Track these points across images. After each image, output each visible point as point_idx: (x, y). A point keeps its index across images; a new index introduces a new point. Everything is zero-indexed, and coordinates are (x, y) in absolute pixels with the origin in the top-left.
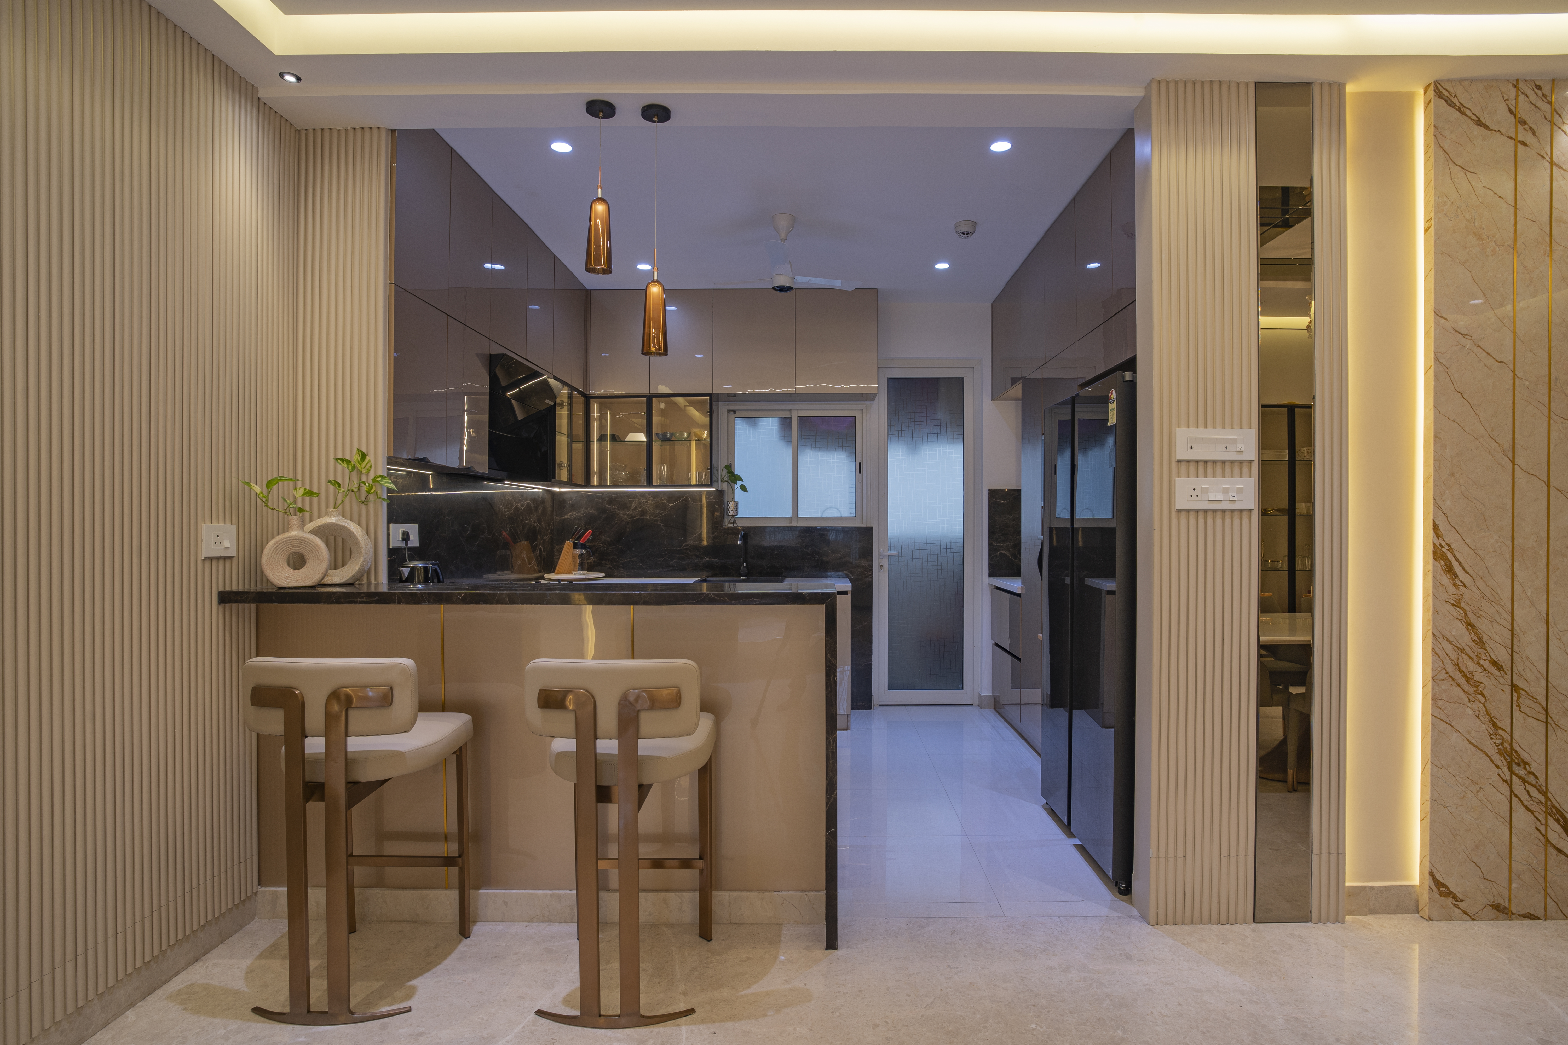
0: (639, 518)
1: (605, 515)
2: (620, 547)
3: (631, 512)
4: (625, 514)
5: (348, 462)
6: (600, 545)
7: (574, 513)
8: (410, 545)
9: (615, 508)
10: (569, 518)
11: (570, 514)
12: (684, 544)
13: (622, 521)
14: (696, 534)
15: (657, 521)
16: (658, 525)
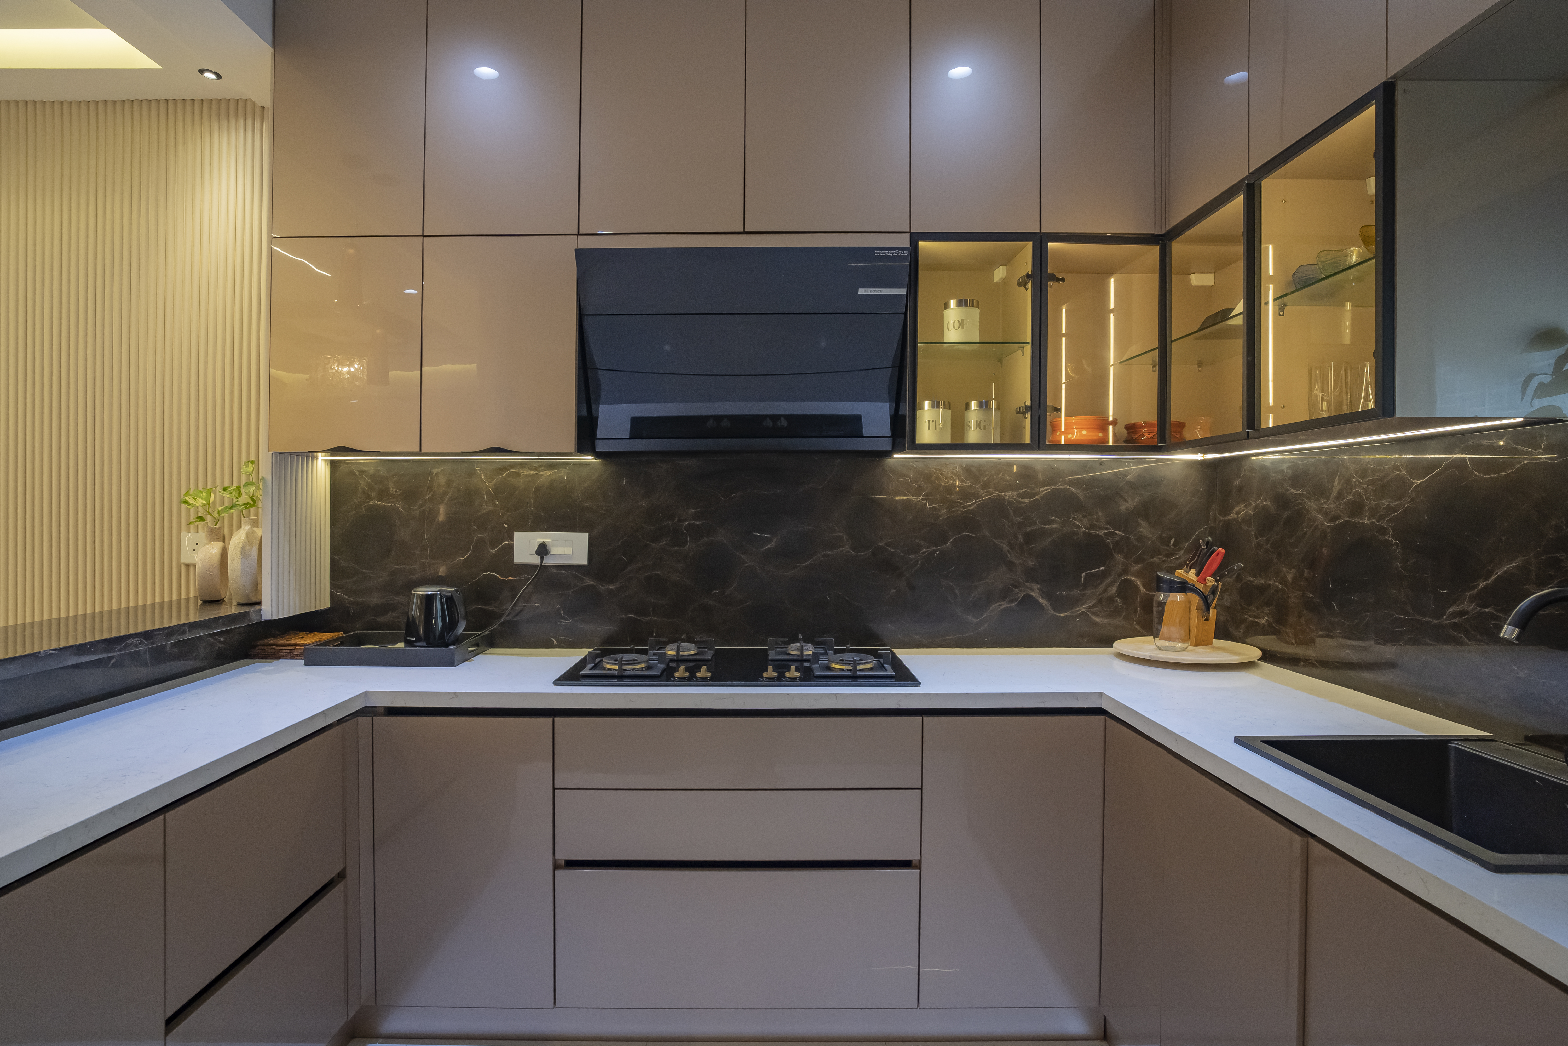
0: (1346, 522)
1: (1287, 514)
2: (1311, 596)
3: (1331, 506)
4: (1320, 511)
7: (1242, 506)
12: (1451, 610)
13: (1316, 528)
14: (1487, 578)
15: (1383, 530)
16: (1388, 544)
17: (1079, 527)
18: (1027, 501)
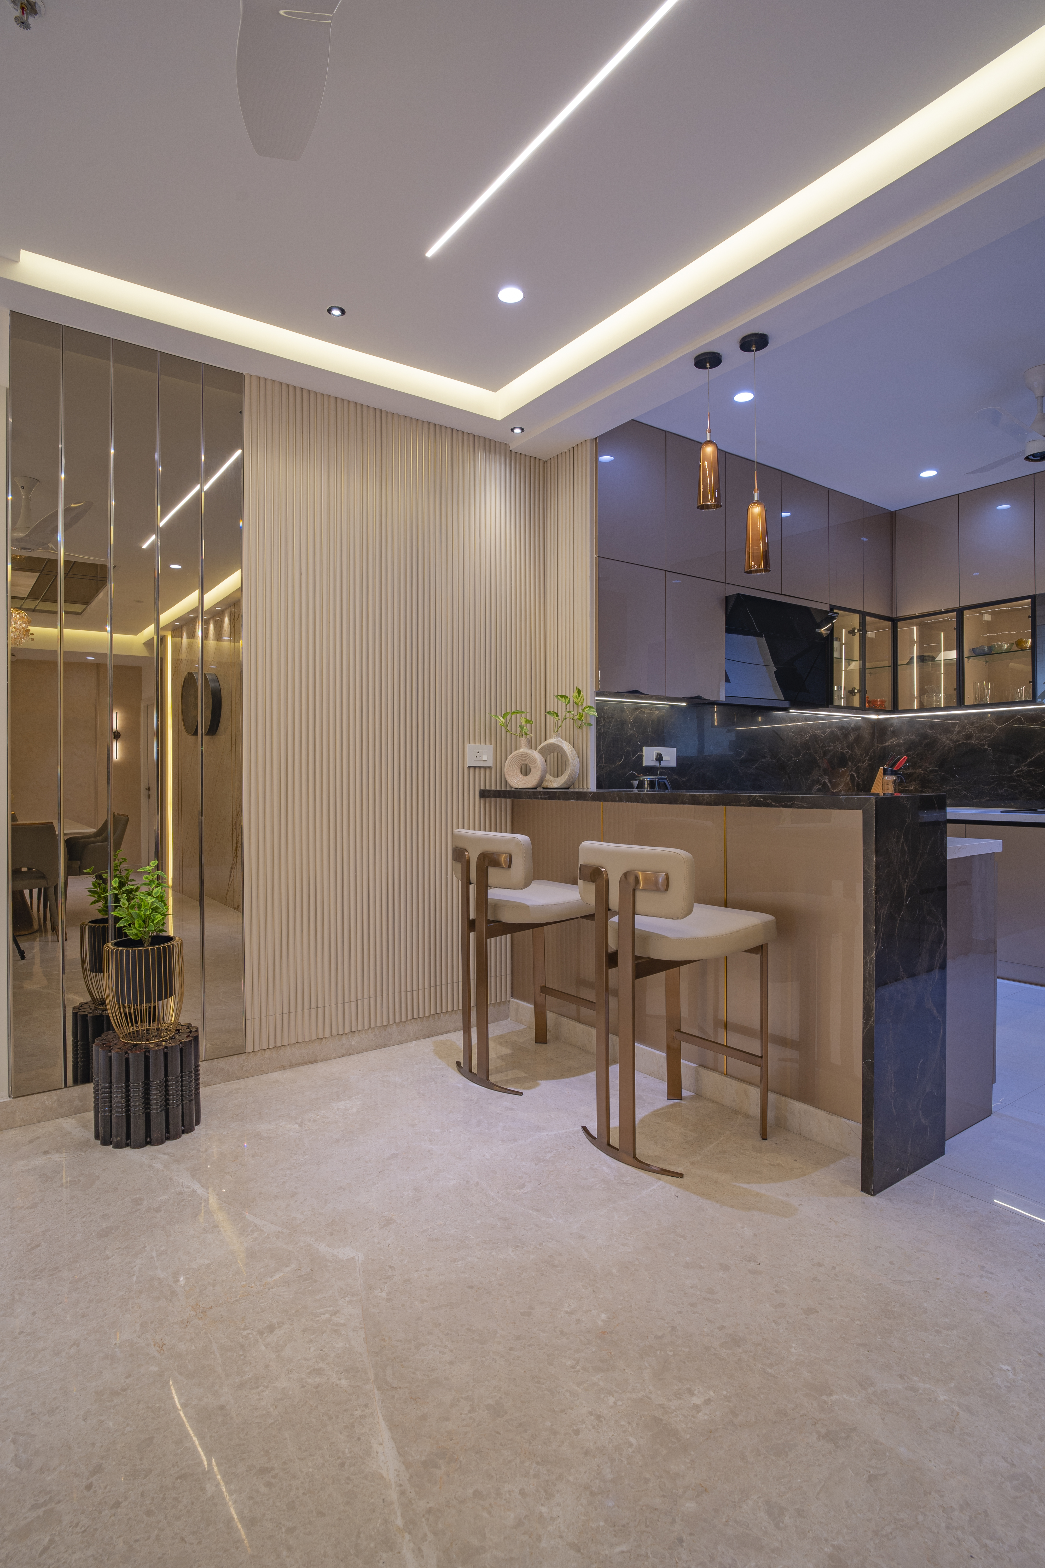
0: (963, 743)
1: (926, 741)
2: (943, 774)
3: (954, 737)
4: (947, 739)
5: (566, 697)
6: (921, 772)
7: (894, 739)
8: (663, 764)
9: (938, 733)
10: (890, 745)
11: (891, 740)
12: (1016, 770)
13: (945, 746)
14: (1031, 758)
15: (984, 745)
16: (985, 750)
17: (838, 749)
18: (823, 735)
